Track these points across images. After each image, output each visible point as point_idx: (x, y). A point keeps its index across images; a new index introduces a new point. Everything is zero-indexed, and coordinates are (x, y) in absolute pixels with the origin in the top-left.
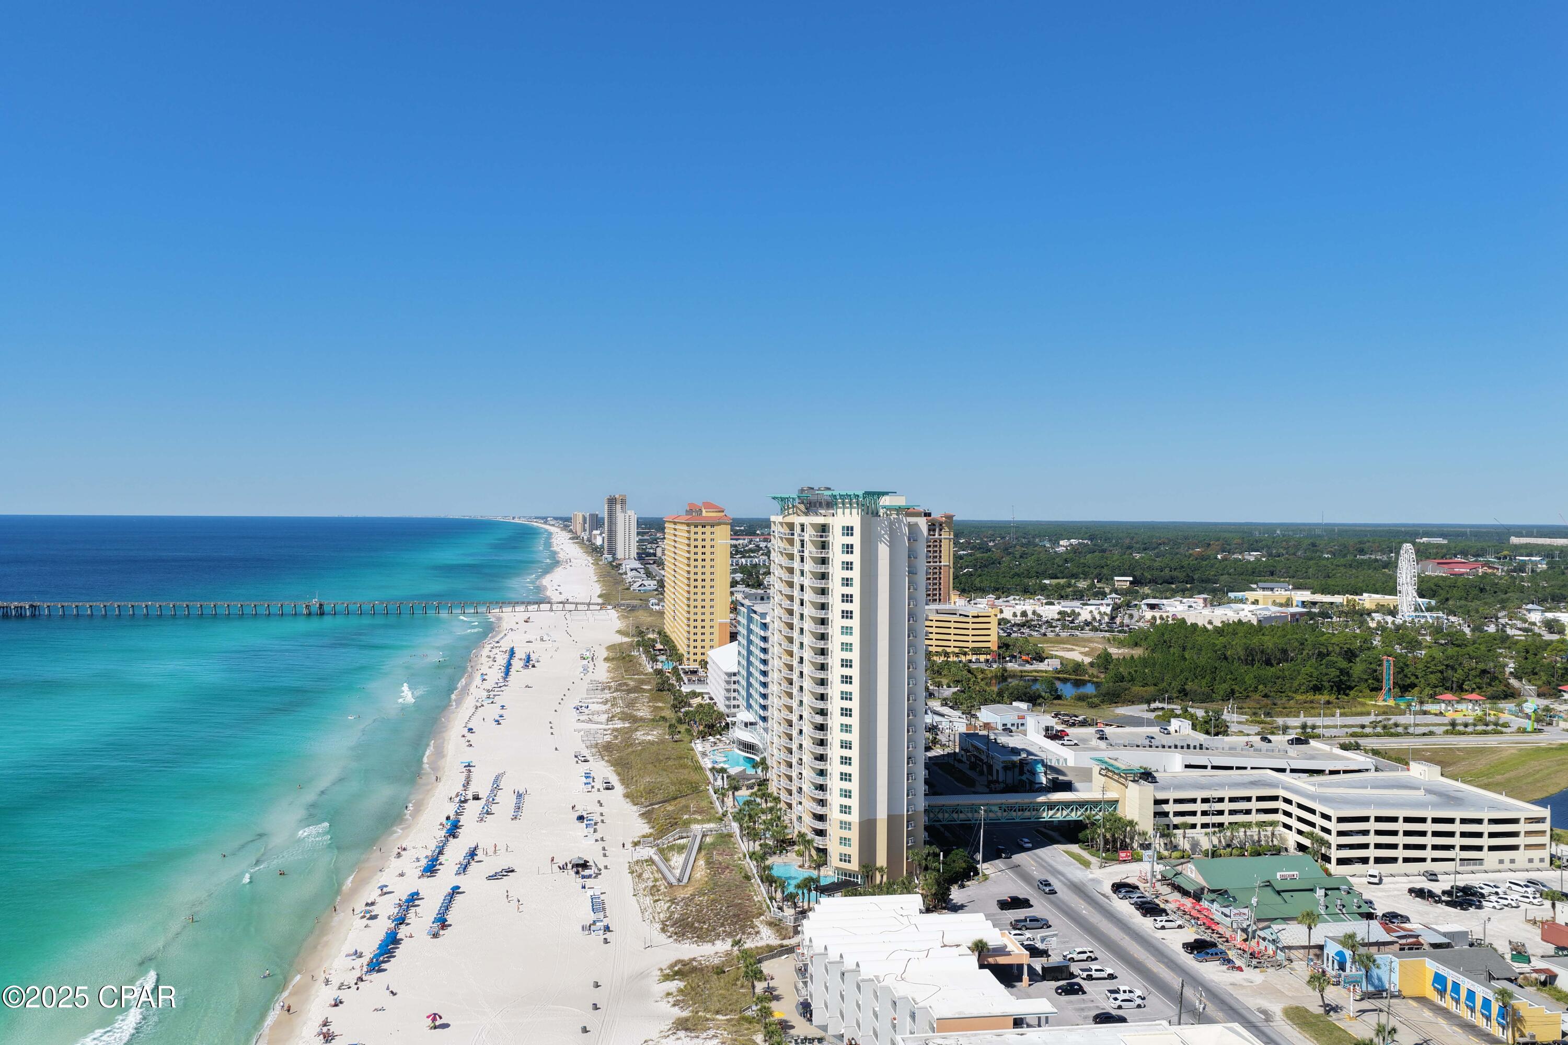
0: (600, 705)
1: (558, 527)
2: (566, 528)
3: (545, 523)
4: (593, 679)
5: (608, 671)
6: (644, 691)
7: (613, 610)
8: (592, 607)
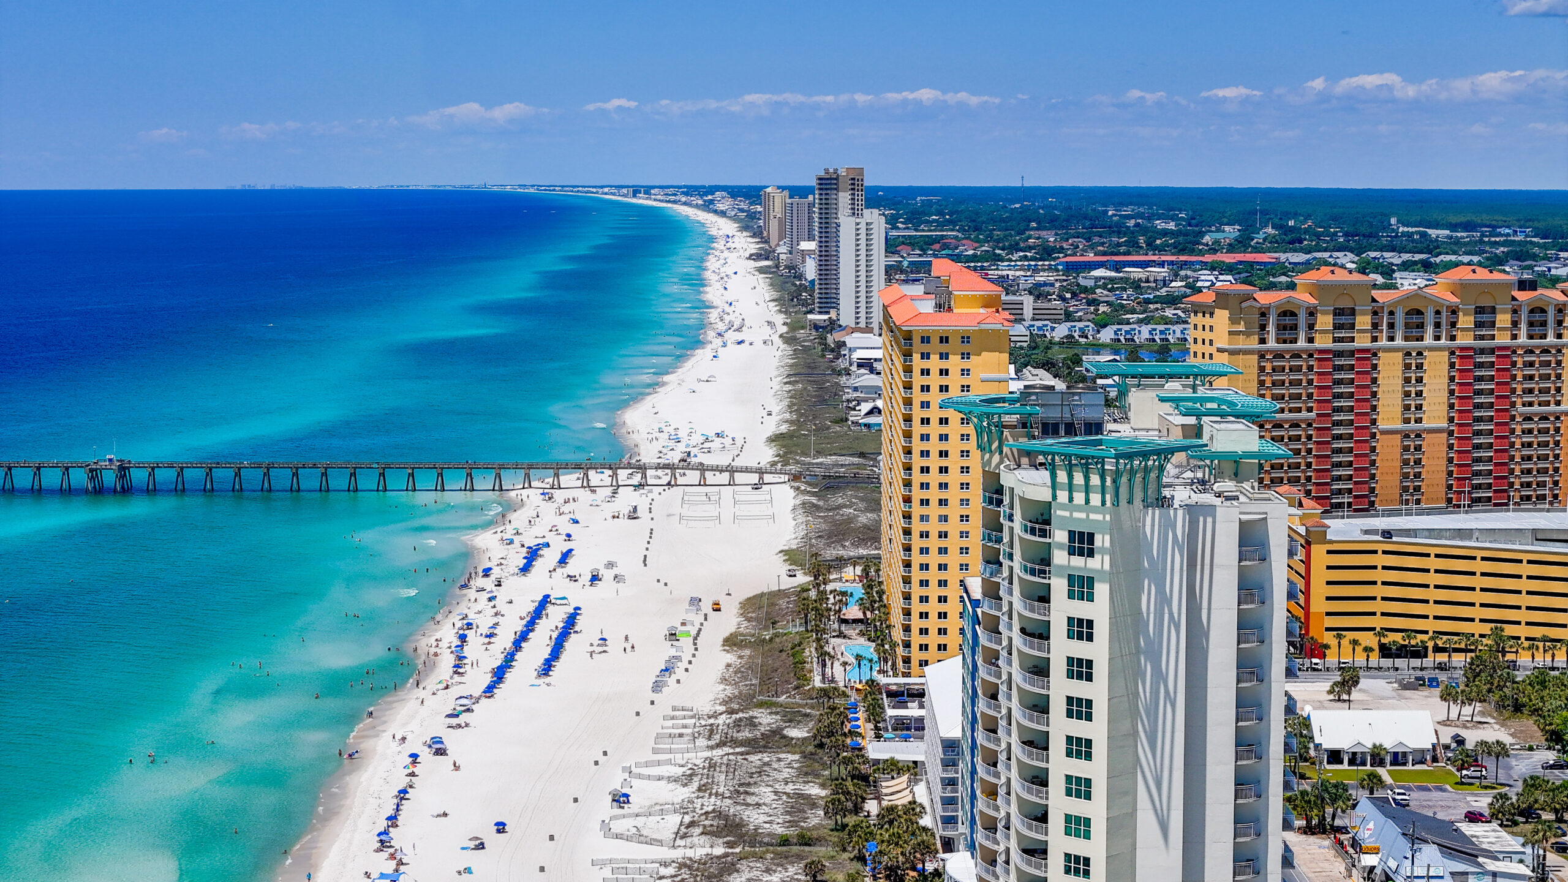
0: (672, 786)
1: (735, 219)
2: (751, 224)
3: (708, 207)
4: (679, 703)
5: (724, 680)
6: (788, 744)
7: (787, 487)
8: (739, 477)
